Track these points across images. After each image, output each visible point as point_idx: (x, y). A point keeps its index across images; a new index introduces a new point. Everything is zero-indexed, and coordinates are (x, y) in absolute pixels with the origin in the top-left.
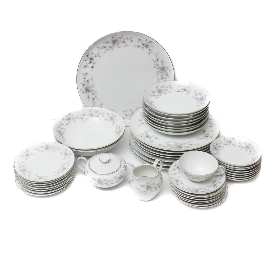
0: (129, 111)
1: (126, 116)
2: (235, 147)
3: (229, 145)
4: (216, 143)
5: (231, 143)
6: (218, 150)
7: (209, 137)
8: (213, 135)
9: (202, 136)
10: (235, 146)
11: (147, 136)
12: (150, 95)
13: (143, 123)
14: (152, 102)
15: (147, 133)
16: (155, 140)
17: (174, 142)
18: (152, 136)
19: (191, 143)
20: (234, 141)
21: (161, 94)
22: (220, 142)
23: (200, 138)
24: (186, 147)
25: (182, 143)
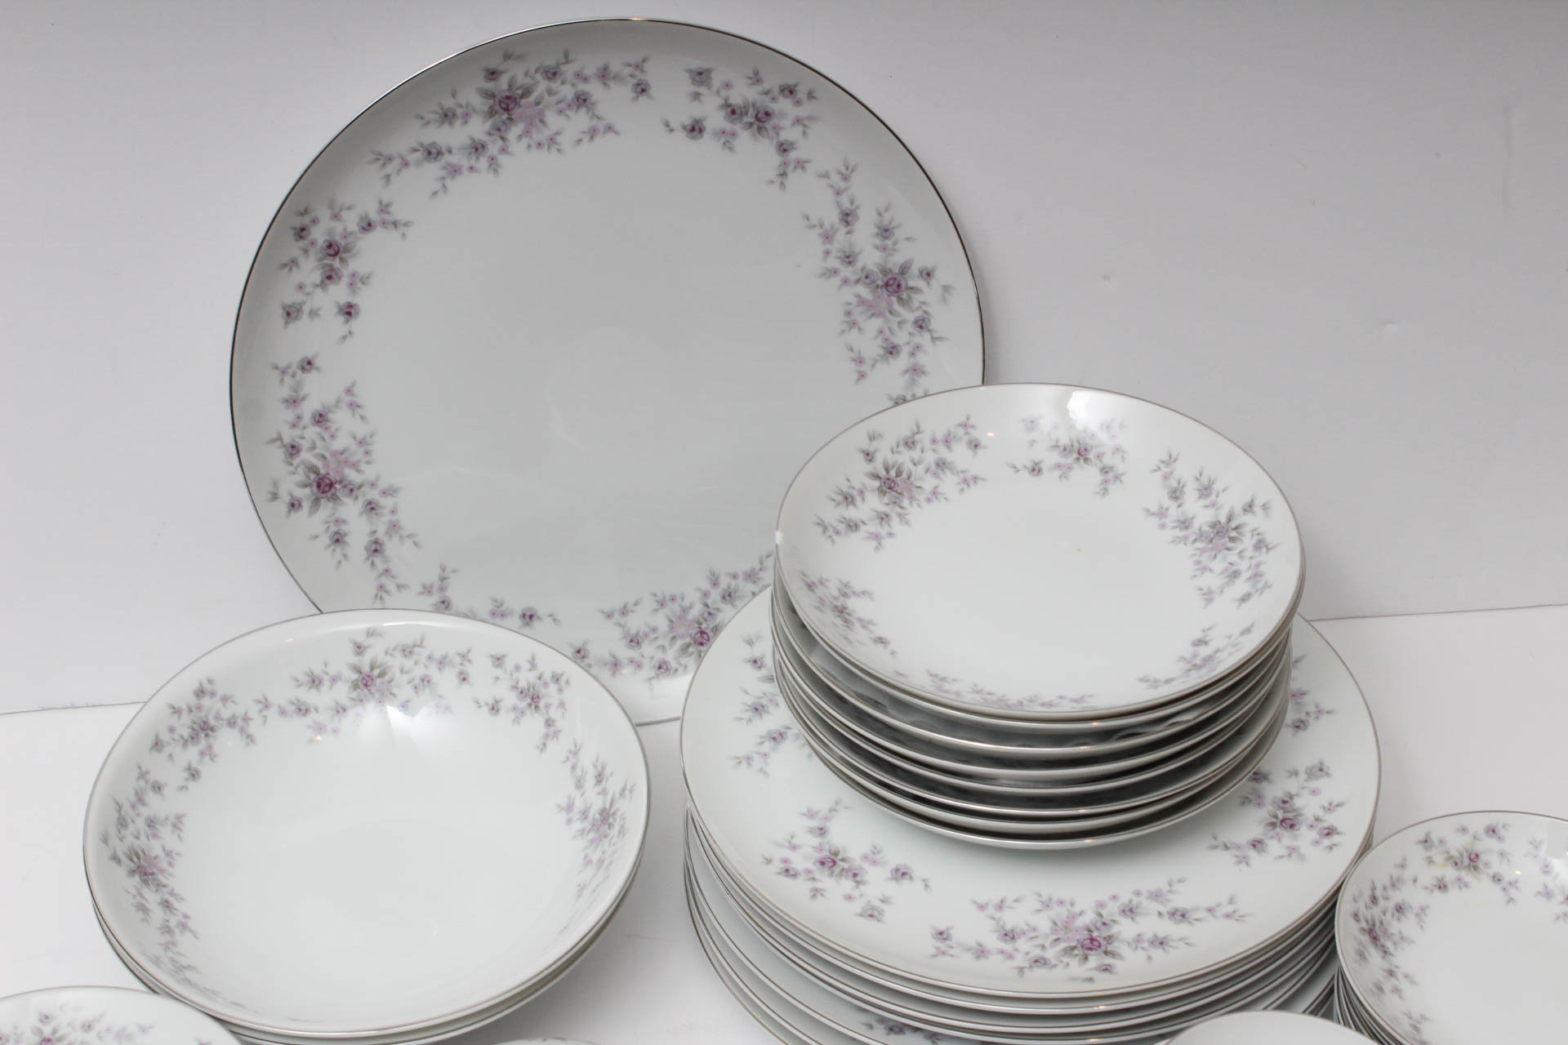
0: (655, 606)
1: (634, 641)
2: (1511, 900)
3: (1466, 885)
4: (1374, 889)
5: (1475, 868)
6: (1389, 945)
7: (1305, 836)
8: (1330, 808)
9: (1249, 824)
10: (1513, 892)
11: (831, 861)
12: (825, 529)
13: (777, 737)
14: (845, 591)
15: (822, 831)
16: (893, 889)
17: (1047, 905)
18: (865, 857)
19: (1180, 901)
20: (1502, 854)
21: (906, 503)
22: (1396, 873)
23: (1239, 847)
24: (1148, 940)
25: (1111, 910)
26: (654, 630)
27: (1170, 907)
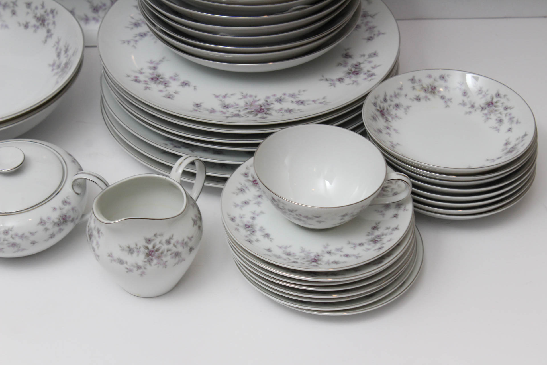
2: (448, 106)
3: (429, 99)
4: (386, 96)
5: (434, 93)
6: (389, 118)
7: (362, 76)
8: (374, 68)
9: (340, 72)
10: (449, 103)
11: (156, 79)
13: (143, 35)
15: (155, 68)
16: (181, 89)
17: (245, 97)
18: (171, 78)
19: (301, 98)
20: (446, 88)
22: (397, 91)
23: (332, 80)
24: (285, 110)
25: (272, 99)
26: (104, 5)
27: (297, 99)
